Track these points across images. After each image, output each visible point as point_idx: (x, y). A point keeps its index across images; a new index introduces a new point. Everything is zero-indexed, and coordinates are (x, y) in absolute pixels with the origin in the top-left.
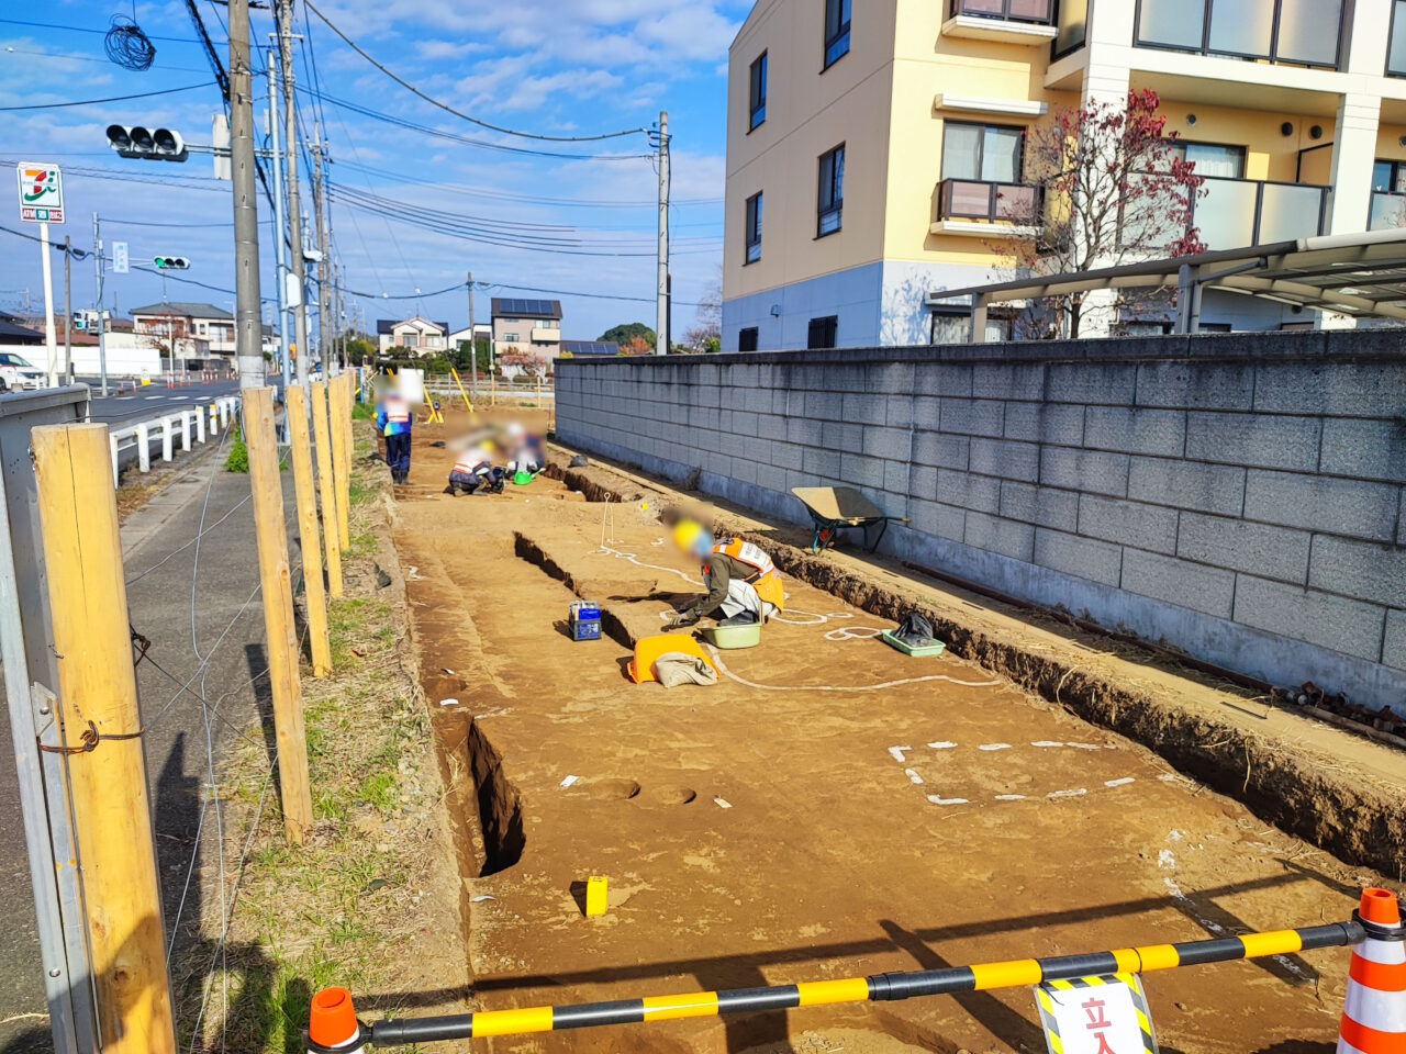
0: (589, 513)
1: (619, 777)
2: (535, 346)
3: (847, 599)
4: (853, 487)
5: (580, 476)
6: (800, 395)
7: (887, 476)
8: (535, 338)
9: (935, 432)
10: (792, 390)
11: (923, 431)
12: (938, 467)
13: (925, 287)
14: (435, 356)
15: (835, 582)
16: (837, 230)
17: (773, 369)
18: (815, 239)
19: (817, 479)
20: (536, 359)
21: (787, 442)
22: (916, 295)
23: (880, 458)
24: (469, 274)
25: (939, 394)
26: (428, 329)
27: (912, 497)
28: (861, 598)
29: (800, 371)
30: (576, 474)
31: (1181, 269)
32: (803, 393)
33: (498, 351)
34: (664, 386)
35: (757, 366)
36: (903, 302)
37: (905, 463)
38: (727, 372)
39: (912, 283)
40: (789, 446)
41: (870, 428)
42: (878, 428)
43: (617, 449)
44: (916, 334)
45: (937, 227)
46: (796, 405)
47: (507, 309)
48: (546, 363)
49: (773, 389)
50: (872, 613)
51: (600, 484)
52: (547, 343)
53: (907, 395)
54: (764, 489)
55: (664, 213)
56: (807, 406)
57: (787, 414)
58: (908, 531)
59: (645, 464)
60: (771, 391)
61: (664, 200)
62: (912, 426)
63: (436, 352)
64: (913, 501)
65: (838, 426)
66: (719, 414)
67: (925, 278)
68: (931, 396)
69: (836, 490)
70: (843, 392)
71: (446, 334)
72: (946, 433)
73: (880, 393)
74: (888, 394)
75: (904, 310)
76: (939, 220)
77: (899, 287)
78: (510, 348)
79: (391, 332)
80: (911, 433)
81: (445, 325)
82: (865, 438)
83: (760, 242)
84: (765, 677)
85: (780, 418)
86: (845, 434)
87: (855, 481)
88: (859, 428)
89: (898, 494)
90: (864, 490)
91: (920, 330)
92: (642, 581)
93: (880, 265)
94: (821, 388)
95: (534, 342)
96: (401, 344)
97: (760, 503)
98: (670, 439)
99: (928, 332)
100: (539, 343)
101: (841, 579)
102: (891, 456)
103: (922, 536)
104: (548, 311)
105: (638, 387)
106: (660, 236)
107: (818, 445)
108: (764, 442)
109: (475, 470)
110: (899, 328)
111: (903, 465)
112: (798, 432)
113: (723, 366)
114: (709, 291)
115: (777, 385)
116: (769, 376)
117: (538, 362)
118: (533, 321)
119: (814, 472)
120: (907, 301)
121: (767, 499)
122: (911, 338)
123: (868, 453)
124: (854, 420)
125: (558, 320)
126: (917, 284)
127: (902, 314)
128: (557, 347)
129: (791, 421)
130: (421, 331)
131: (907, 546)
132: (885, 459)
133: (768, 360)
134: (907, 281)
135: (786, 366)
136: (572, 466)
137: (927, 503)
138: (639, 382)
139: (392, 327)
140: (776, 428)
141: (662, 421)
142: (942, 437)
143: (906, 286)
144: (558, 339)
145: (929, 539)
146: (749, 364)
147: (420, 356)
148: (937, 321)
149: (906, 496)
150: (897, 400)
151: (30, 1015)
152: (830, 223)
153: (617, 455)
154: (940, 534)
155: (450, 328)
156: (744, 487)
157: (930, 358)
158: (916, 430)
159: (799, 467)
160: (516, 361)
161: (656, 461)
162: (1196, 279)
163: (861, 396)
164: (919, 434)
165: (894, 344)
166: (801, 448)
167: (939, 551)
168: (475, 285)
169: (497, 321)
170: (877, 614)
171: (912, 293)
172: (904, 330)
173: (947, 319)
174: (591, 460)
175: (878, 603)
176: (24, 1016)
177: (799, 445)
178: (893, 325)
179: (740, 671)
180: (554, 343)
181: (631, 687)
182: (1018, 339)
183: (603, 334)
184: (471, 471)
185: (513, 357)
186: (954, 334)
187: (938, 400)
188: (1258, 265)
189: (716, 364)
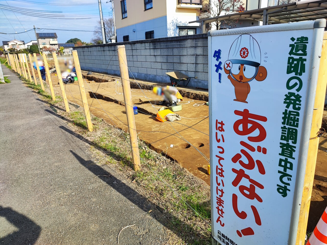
0: (105, 85)
1: (182, 143)
2: (51, 46)
3: (188, 97)
4: (178, 71)
5: (92, 77)
6: (159, 50)
7: (188, 67)
8: (50, 43)
9: (203, 55)
10: (156, 49)
11: (199, 55)
12: (203, 64)
13: (177, 22)
14: (22, 50)
15: (183, 94)
16: (152, 8)
17: (149, 44)
18: (144, 11)
19: (167, 70)
20: (53, 49)
21: (156, 62)
22: (175, 24)
23: (186, 63)
24: (34, 26)
25: (203, 46)
26: (19, 43)
27: (196, 72)
28: (192, 97)
29: (159, 43)
30: (90, 76)
31: (264, 11)
32: (160, 49)
33: (41, 48)
34: (113, 51)
35: (144, 44)
36: (172, 26)
37: (194, 64)
38: (134, 46)
39: (174, 21)
40: (157, 63)
41: (182, 56)
42: (185, 56)
43: (98, 69)
44: (175, 34)
45: (179, 6)
46: (158, 52)
47: (41, 36)
48: (56, 50)
49: (150, 49)
50: (197, 100)
51: (99, 78)
52: (54, 45)
53: (193, 47)
54: (149, 75)
55: (100, 5)
56: (162, 52)
57: (155, 55)
58: (196, 80)
59: (108, 72)
60: (149, 50)
61: (100, 2)
62: (195, 55)
63: (23, 49)
64: (197, 73)
65: (172, 56)
66: (133, 57)
67: (176, 19)
68: (201, 47)
69: (175, 72)
70: (173, 48)
71: (24, 44)
72: (205, 55)
73: (185, 47)
74: (187, 47)
75: (172, 28)
76: (179, 4)
77: (171, 22)
78: (44, 46)
79: (8, 44)
80: (195, 56)
81: (23, 41)
82: (181, 59)
83: (126, 12)
84: (190, 116)
85: (153, 56)
86: (175, 58)
87: (178, 70)
88: (179, 57)
89: (192, 71)
90: (181, 72)
91: (176, 33)
92: (136, 99)
93: (166, 17)
94: (166, 47)
95: (50, 44)
96: (12, 48)
97: (149, 78)
98: (116, 65)
99: (178, 33)
100: (52, 45)
101: (185, 93)
102: (189, 63)
103: (200, 81)
104: (53, 36)
105: (104, 52)
106: (100, 12)
107: (166, 62)
108: (148, 62)
109: (67, 77)
110: (172, 33)
111: (193, 64)
112: (159, 59)
113: (133, 45)
114: (96, 29)
115: (151, 48)
116: (148, 46)
117: (53, 50)
118: (49, 39)
119: (166, 69)
120: (173, 26)
121: (151, 77)
122: (174, 35)
123: (182, 62)
124: (177, 55)
125: (56, 38)
126: (175, 21)
127: (172, 29)
128: (57, 46)
129: (157, 56)
130: (17, 44)
131: (196, 84)
132: (187, 63)
133: (148, 42)
134: (172, 20)
135: (154, 43)
136: (88, 74)
137: (201, 73)
138: (104, 51)
139: (8, 43)
140: (153, 59)
141: (113, 60)
142: (204, 56)
143: (172, 22)
144: (57, 43)
145: (202, 81)
146: (141, 43)
147: (18, 50)
148: (180, 30)
149: (194, 72)
150: (190, 49)
151: (127, 227)
152: (148, 6)
153: (99, 71)
154: (205, 80)
155: (25, 42)
156: (143, 75)
157: (200, 37)
158: (196, 56)
159: (161, 68)
160: (48, 50)
161: (112, 71)
162: (268, 13)
163: (179, 49)
164: (197, 56)
165: (171, 36)
166: (161, 63)
167: (205, 84)
168: (36, 29)
169: (39, 39)
170: (198, 100)
171: (174, 23)
172: (173, 33)
173: (182, 30)
174: (92, 73)
175: (198, 97)
176: (126, 227)
177: (160, 62)
178: (170, 32)
179: (183, 116)
180: (56, 44)
181: (163, 123)
182: (198, 33)
183: (67, 41)
184: (66, 78)
185: (45, 49)
186: (183, 33)
187: (203, 47)
188: (285, 9)
189: (130, 44)
